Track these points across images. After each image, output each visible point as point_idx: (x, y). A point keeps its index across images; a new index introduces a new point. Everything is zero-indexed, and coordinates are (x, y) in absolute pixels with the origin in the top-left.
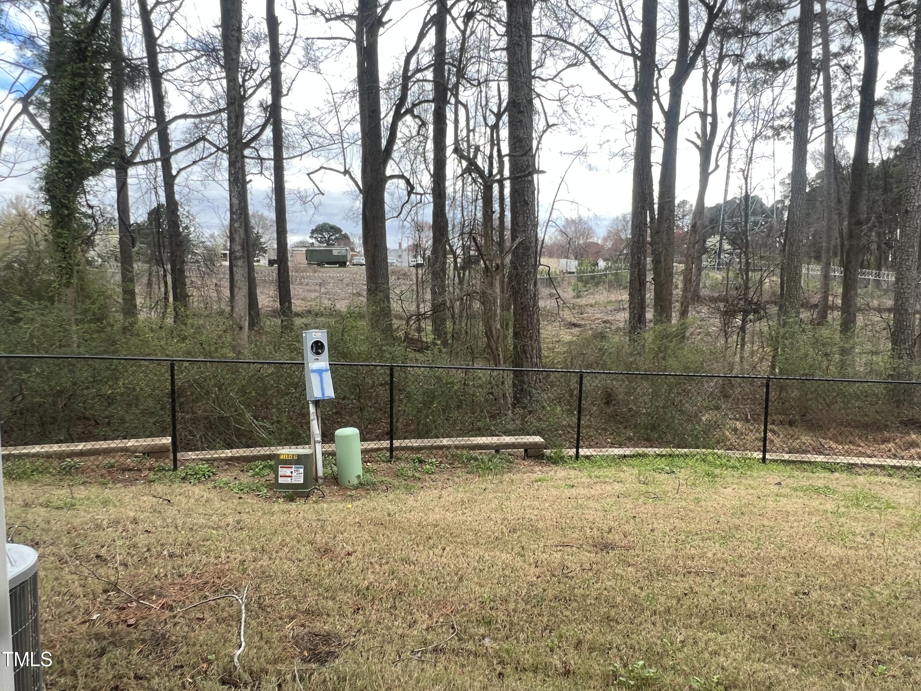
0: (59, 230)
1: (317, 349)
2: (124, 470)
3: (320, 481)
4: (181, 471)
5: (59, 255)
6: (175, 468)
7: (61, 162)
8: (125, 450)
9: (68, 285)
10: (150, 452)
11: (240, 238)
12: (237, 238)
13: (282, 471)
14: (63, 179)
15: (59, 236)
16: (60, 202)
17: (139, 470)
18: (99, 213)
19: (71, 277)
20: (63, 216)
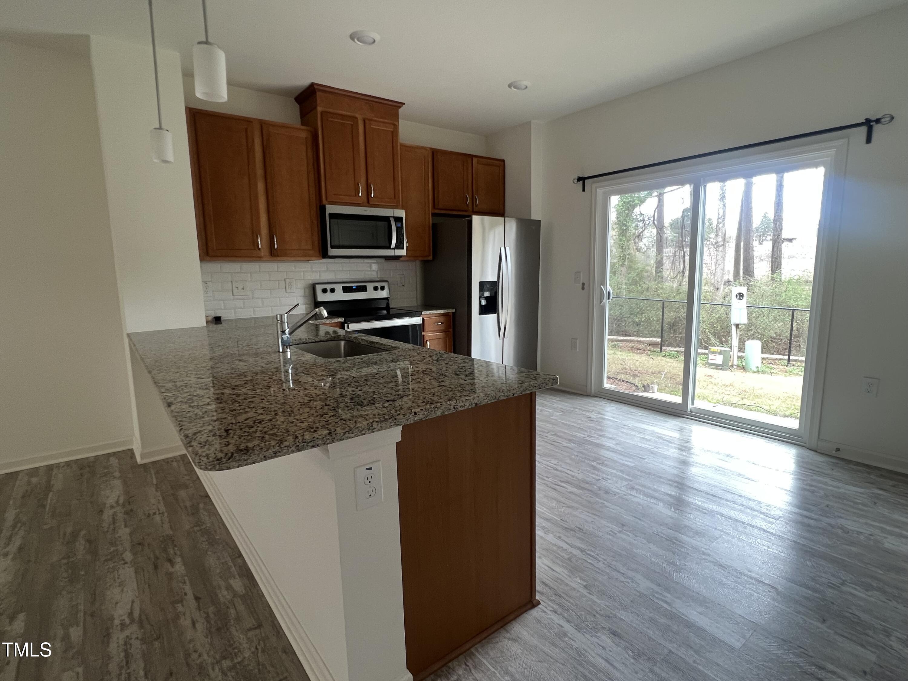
0: (621, 237)
1: (740, 297)
2: (638, 349)
3: (735, 367)
4: (663, 353)
5: (620, 250)
6: (661, 351)
7: (624, 202)
8: (639, 341)
9: (622, 265)
10: (650, 344)
11: (722, 234)
12: (720, 234)
13: (711, 357)
14: (625, 211)
15: (621, 240)
16: (622, 223)
17: (644, 350)
18: (647, 217)
19: (625, 261)
20: (623, 230)
